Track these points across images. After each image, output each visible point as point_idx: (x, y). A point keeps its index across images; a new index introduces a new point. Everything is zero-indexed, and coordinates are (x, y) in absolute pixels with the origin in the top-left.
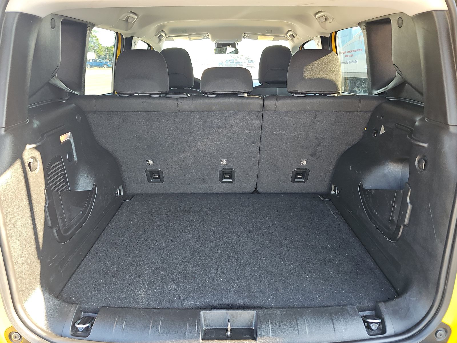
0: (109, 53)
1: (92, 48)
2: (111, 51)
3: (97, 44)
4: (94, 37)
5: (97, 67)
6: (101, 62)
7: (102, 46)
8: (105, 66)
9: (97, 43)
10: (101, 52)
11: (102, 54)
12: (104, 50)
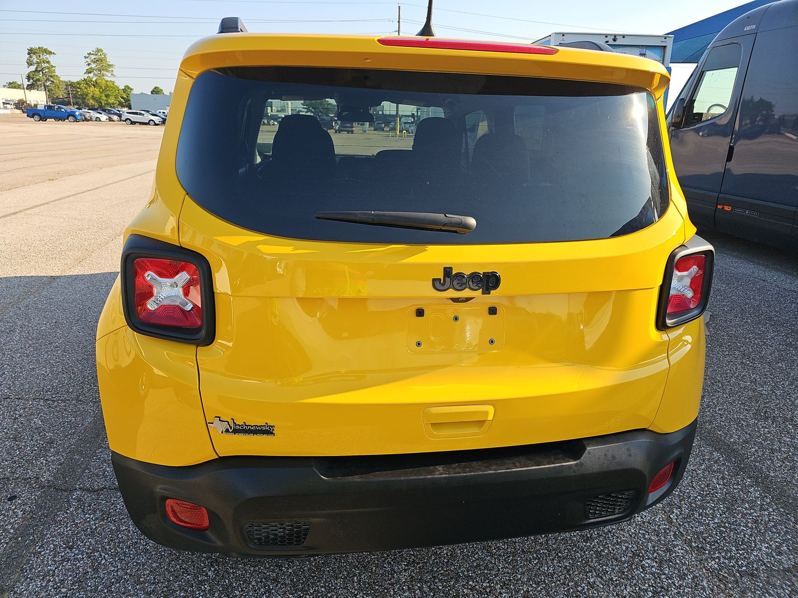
0: (76, 94)
1: (40, 83)
2: (79, 90)
3: (51, 76)
4: (45, 62)
5: (53, 120)
6: (62, 110)
7: (61, 79)
8: (71, 118)
9: (50, 74)
10: (59, 91)
11: (61, 94)
12: (65, 87)
